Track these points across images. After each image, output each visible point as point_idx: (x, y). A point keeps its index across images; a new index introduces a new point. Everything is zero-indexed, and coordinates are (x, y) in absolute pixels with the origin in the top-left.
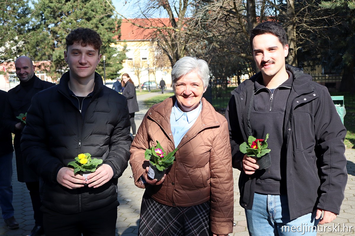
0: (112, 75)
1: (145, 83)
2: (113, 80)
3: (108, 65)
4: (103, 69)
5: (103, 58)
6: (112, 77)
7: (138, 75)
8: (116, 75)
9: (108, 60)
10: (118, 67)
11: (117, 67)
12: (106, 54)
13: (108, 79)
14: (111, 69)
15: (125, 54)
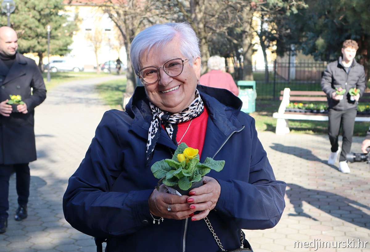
0: (61, 50)
1: (106, 63)
2: (62, 56)
3: (53, 37)
4: (47, 43)
5: (47, 29)
6: (60, 52)
7: (96, 52)
8: (66, 50)
9: (54, 31)
10: (66, 41)
11: (64, 41)
12: (51, 23)
13: (56, 55)
14: (57, 42)
15: (76, 25)
